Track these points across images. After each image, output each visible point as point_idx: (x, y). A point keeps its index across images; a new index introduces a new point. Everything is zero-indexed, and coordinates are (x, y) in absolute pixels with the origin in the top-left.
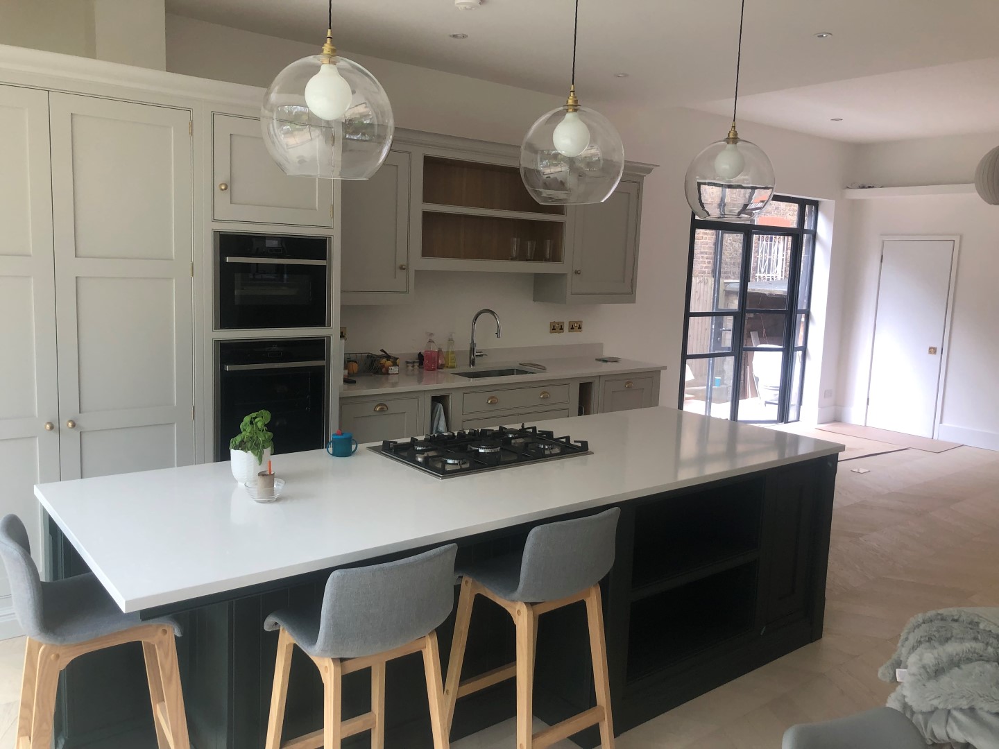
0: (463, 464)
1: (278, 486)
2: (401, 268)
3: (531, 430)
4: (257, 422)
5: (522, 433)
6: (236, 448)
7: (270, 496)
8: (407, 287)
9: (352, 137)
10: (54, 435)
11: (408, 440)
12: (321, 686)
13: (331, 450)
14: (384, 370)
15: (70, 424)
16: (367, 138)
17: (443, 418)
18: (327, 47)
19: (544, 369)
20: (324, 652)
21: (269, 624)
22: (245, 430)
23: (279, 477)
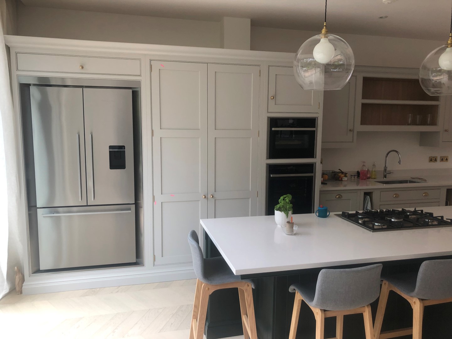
0: (383, 226)
1: (295, 228)
2: (350, 130)
3: (420, 212)
4: (286, 199)
5: (415, 212)
6: (277, 210)
7: (292, 232)
8: (353, 140)
9: (334, 70)
10: (206, 200)
11: (354, 212)
12: (314, 321)
13: (317, 214)
14: (340, 179)
15: (211, 196)
16: (341, 70)
17: (369, 203)
18: (324, 31)
19: (425, 181)
20: (316, 306)
21: (291, 289)
22: (281, 202)
23: (296, 224)
